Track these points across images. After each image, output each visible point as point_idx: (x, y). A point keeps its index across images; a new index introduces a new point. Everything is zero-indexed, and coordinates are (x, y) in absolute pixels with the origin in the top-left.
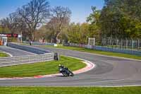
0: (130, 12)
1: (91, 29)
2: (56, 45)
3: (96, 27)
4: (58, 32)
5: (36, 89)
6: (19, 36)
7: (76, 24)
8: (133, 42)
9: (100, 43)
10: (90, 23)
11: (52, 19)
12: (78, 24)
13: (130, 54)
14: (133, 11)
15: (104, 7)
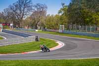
0: (89, 6)
1: (61, 19)
2: (37, 31)
3: (65, 17)
4: (38, 21)
5: (22, 62)
6: (11, 25)
7: (50, 15)
8: (91, 27)
9: (68, 29)
10: (60, 14)
11: (34, 12)
12: (52, 16)
13: (89, 36)
14: (91, 6)
15: (70, 3)
